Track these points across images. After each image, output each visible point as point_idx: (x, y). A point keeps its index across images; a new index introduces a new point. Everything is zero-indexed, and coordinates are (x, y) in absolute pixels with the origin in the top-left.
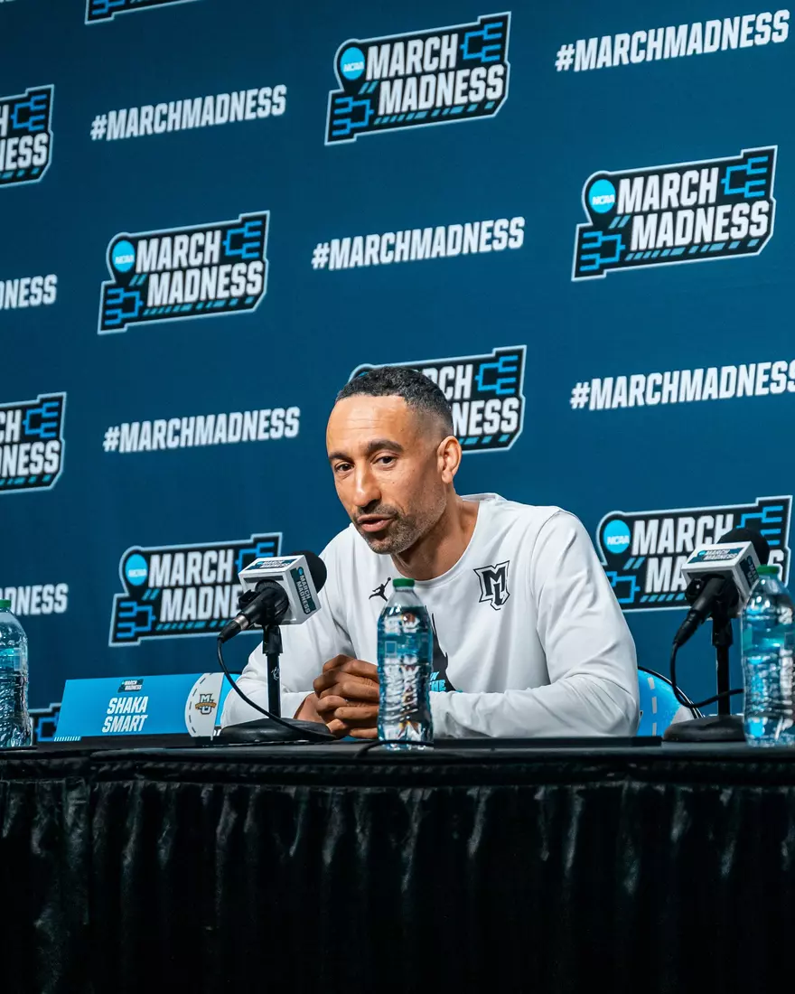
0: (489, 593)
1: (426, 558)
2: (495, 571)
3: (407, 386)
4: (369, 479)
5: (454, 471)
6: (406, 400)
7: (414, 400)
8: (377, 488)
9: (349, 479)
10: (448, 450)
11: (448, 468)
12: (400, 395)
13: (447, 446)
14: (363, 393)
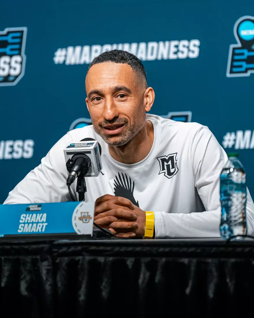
0: (163, 169)
1: (133, 150)
2: (167, 158)
3: (131, 60)
4: (113, 106)
5: (151, 105)
6: (132, 67)
7: (135, 67)
8: (118, 110)
9: (101, 106)
10: (149, 94)
11: (148, 104)
12: (128, 64)
13: (148, 92)
14: (110, 61)
